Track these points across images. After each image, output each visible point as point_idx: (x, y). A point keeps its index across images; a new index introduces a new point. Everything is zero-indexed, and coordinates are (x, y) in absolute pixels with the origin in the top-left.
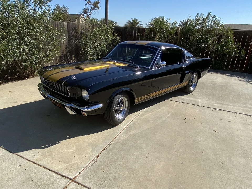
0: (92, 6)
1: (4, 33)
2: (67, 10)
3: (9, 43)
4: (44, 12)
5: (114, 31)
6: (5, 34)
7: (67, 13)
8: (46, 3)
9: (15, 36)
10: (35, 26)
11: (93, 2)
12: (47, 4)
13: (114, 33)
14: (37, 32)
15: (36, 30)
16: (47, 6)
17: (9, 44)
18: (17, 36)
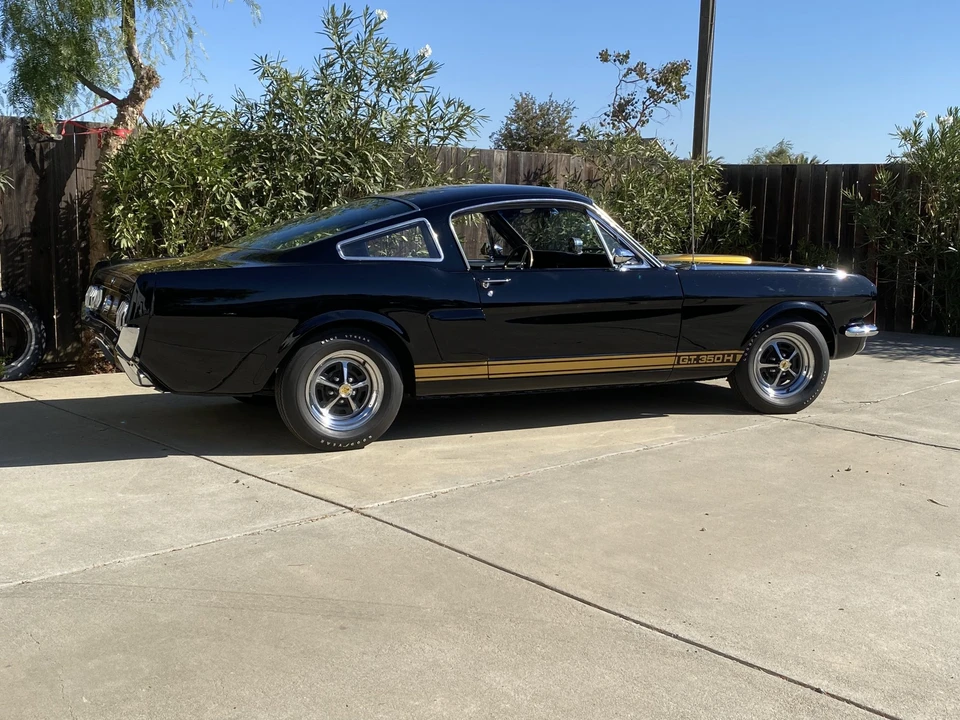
0: (654, 86)
1: (267, 181)
2: (566, 118)
3: (276, 217)
4: (411, 109)
5: (722, 186)
6: (269, 184)
7: (567, 130)
8: (419, 80)
9: (298, 193)
10: (371, 159)
11: (658, 67)
12: (422, 83)
13: (725, 191)
14: (375, 181)
15: (375, 176)
16: (422, 87)
17: (277, 220)
18: (304, 193)
